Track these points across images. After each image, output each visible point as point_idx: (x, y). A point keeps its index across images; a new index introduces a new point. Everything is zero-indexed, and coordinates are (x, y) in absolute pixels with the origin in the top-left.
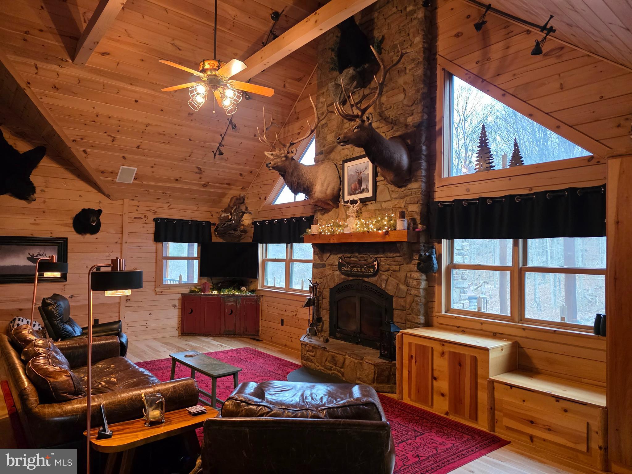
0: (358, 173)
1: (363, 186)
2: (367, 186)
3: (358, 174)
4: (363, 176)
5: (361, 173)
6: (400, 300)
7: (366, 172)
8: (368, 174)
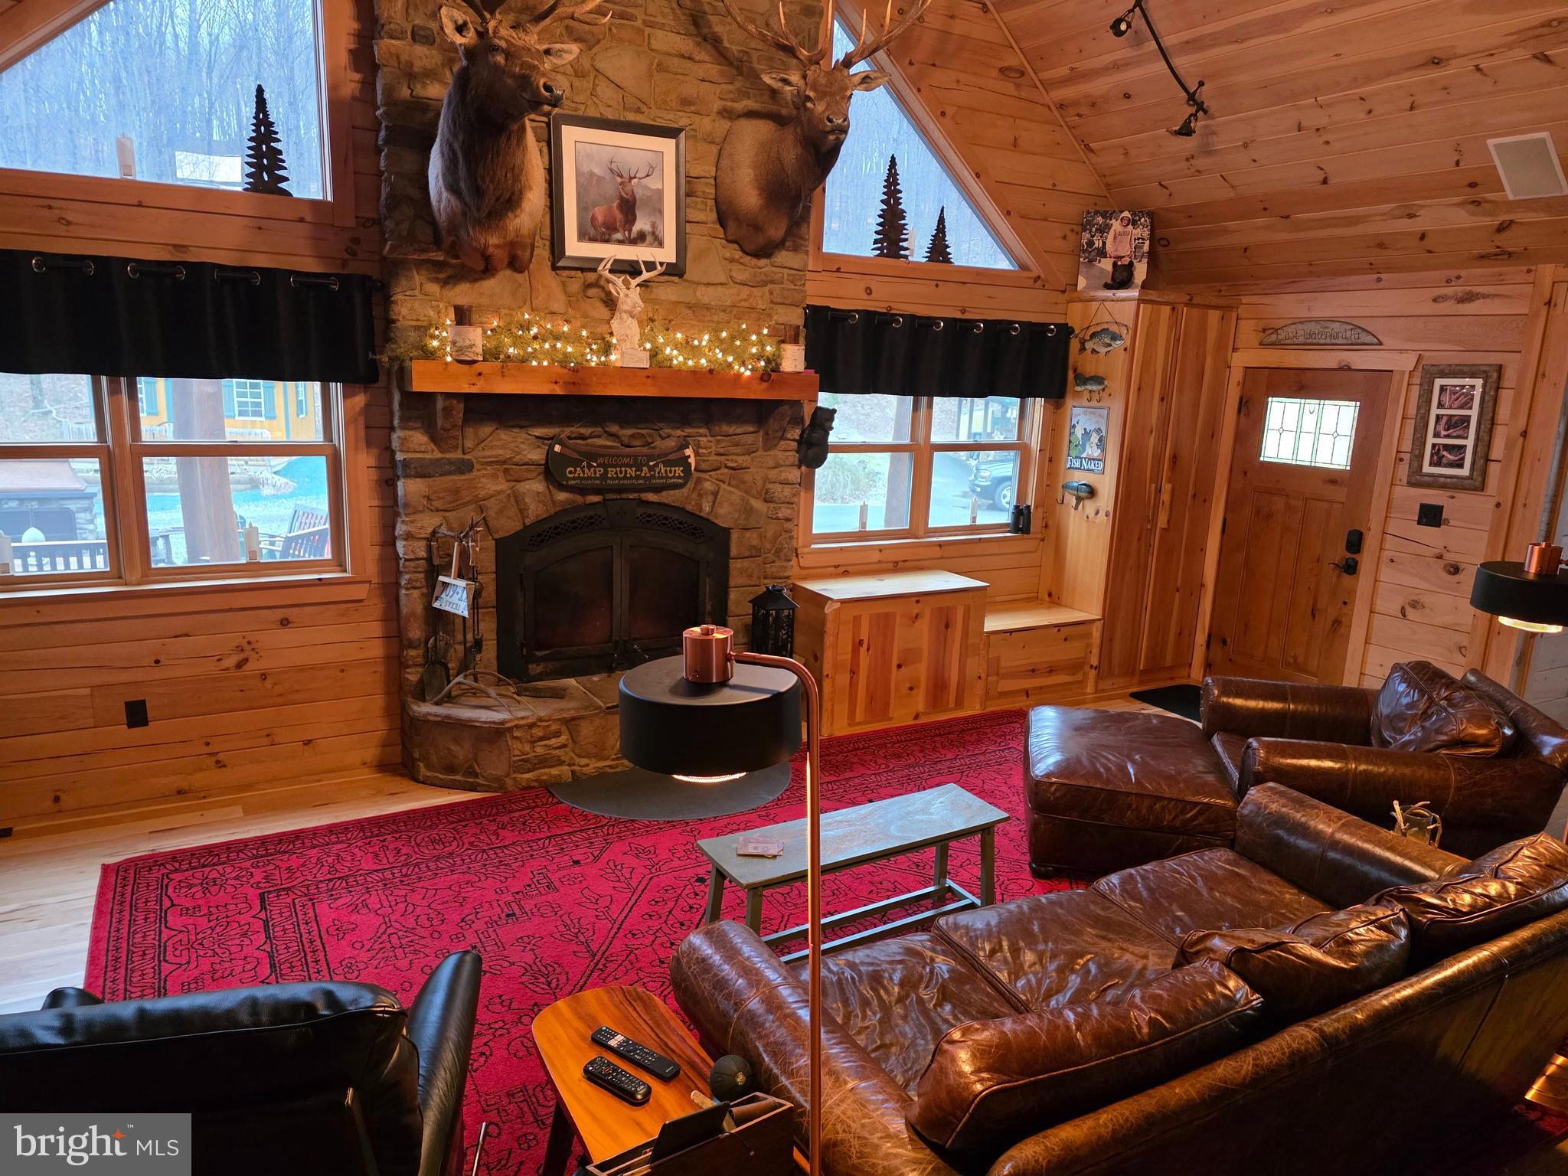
0: (621, 176)
1: (641, 224)
2: (654, 225)
3: (619, 180)
4: (639, 193)
5: (631, 178)
6: (748, 534)
7: (653, 183)
8: (660, 193)
